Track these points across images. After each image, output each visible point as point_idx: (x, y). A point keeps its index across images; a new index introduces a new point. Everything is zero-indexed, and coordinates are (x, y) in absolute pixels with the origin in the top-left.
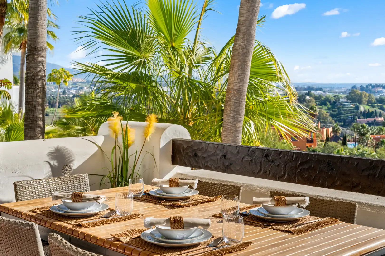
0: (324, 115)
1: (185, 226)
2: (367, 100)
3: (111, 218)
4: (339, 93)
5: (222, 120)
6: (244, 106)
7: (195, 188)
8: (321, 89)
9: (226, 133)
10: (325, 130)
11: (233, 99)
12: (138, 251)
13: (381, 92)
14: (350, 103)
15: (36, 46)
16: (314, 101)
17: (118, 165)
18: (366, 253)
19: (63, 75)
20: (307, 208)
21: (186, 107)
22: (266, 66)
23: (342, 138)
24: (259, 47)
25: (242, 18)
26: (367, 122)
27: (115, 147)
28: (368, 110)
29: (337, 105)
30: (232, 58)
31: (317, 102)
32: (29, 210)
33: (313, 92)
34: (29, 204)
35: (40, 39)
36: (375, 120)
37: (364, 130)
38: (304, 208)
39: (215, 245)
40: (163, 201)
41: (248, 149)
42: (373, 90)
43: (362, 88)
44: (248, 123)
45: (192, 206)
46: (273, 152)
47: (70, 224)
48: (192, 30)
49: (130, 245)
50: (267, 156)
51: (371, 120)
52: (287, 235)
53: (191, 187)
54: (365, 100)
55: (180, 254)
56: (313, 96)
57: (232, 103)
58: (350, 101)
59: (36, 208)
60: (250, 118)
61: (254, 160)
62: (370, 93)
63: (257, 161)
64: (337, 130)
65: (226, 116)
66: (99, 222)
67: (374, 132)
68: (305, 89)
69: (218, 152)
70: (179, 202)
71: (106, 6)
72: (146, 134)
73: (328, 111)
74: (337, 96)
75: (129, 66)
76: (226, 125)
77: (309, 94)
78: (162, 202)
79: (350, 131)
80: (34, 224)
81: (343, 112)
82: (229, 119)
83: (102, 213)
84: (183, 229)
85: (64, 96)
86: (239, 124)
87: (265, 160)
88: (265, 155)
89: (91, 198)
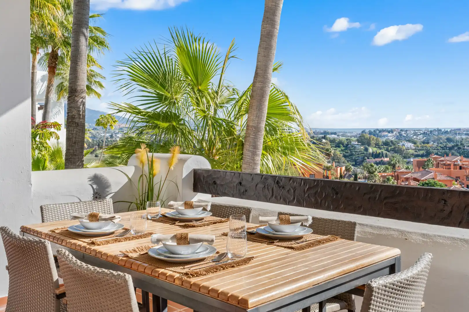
0: (338, 156)
1: (190, 242)
2: (375, 142)
3: (125, 237)
4: (351, 137)
5: (242, 154)
6: (262, 141)
7: (208, 210)
8: (335, 134)
9: (246, 165)
10: (339, 169)
11: (252, 135)
12: (144, 266)
13: (387, 136)
14: (361, 145)
15: (76, 89)
16: (330, 143)
17: (144, 192)
18: (363, 266)
19: (110, 120)
20: (311, 226)
21: (211, 142)
22: (281, 107)
23: (353, 176)
24: (275, 90)
25: (259, 63)
26: (375, 162)
27: (142, 176)
28: (376, 151)
29: (349, 147)
30: (251, 99)
31: (332, 144)
32: (49, 230)
33: (328, 136)
34: (51, 225)
35: (80, 82)
36: (382, 160)
37: (372, 169)
38: (307, 227)
39: (218, 260)
40: (178, 222)
41: (261, 176)
42: (380, 134)
43: (370, 133)
44: (266, 157)
45: (204, 226)
46: (284, 179)
47: (85, 242)
48: (216, 74)
49: (138, 260)
50: (278, 183)
51: (378, 160)
52: (290, 250)
53: (205, 209)
54: (373, 143)
55: (184, 269)
56: (329, 140)
57: (251, 138)
58: (360, 144)
59: (57, 228)
60: (269, 154)
61: (266, 187)
62: (377, 137)
63: (270, 187)
64: (349, 169)
65: (245, 150)
66: (112, 240)
67: (381, 171)
68: (322, 134)
69: (234, 180)
70: (193, 223)
71: (143, 53)
72: (170, 164)
73: (342, 152)
74: (349, 139)
75: (161, 106)
76: (245, 158)
77: (324, 138)
78: (176, 222)
79: (361, 170)
80: (46, 241)
81: (354, 153)
82: (249, 153)
83: (118, 232)
84: (189, 244)
85: (112, 139)
86: (257, 157)
87: (277, 186)
88: (276, 182)
89: (107, 218)
